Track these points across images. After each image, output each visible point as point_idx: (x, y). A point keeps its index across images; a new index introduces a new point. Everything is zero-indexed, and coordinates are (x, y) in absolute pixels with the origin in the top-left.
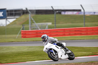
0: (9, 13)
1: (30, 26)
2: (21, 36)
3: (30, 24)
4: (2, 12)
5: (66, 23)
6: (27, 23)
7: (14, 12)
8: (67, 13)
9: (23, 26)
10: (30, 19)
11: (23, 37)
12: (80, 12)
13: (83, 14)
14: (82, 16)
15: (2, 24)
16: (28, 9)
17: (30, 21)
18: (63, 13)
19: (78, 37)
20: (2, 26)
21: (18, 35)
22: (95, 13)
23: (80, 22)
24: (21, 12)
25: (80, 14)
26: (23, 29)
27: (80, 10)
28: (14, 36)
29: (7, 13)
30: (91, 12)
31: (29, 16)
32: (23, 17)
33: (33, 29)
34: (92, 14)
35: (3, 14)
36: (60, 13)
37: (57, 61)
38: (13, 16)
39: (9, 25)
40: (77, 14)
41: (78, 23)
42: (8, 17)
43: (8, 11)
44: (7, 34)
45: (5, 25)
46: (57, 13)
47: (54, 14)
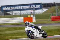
0: (44, 5)
1: (56, 13)
2: (51, 19)
3: (56, 12)
4: (40, 5)
6: (55, 11)
7: (47, 5)
9: (52, 13)
10: (56, 9)
11: (52, 20)
15: (39, 12)
16: (55, 3)
17: (56, 10)
20: (39, 13)
21: (49, 19)
24: (51, 5)
26: (52, 15)
28: (47, 19)
29: (42, 6)
31: (56, 7)
32: (52, 8)
33: (59, 15)
35: (40, 6)
37: (33, 38)
38: (46, 7)
39: (44, 13)
42: (43, 8)
43: (43, 4)
44: (43, 19)
45: (41, 13)
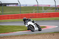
5: (9, 11)
8: (10, 6)
12: (17, 5)
13: (19, 6)
14: (18, 7)
18: (7, 5)
19: (17, 20)
22: (26, 5)
23: (18, 11)
25: (18, 6)
27: (18, 4)
30: (24, 5)
34: (24, 6)
36: (6, 6)
40: (16, 6)
41: (16, 11)
46: (4, 6)
47: (2, 6)
